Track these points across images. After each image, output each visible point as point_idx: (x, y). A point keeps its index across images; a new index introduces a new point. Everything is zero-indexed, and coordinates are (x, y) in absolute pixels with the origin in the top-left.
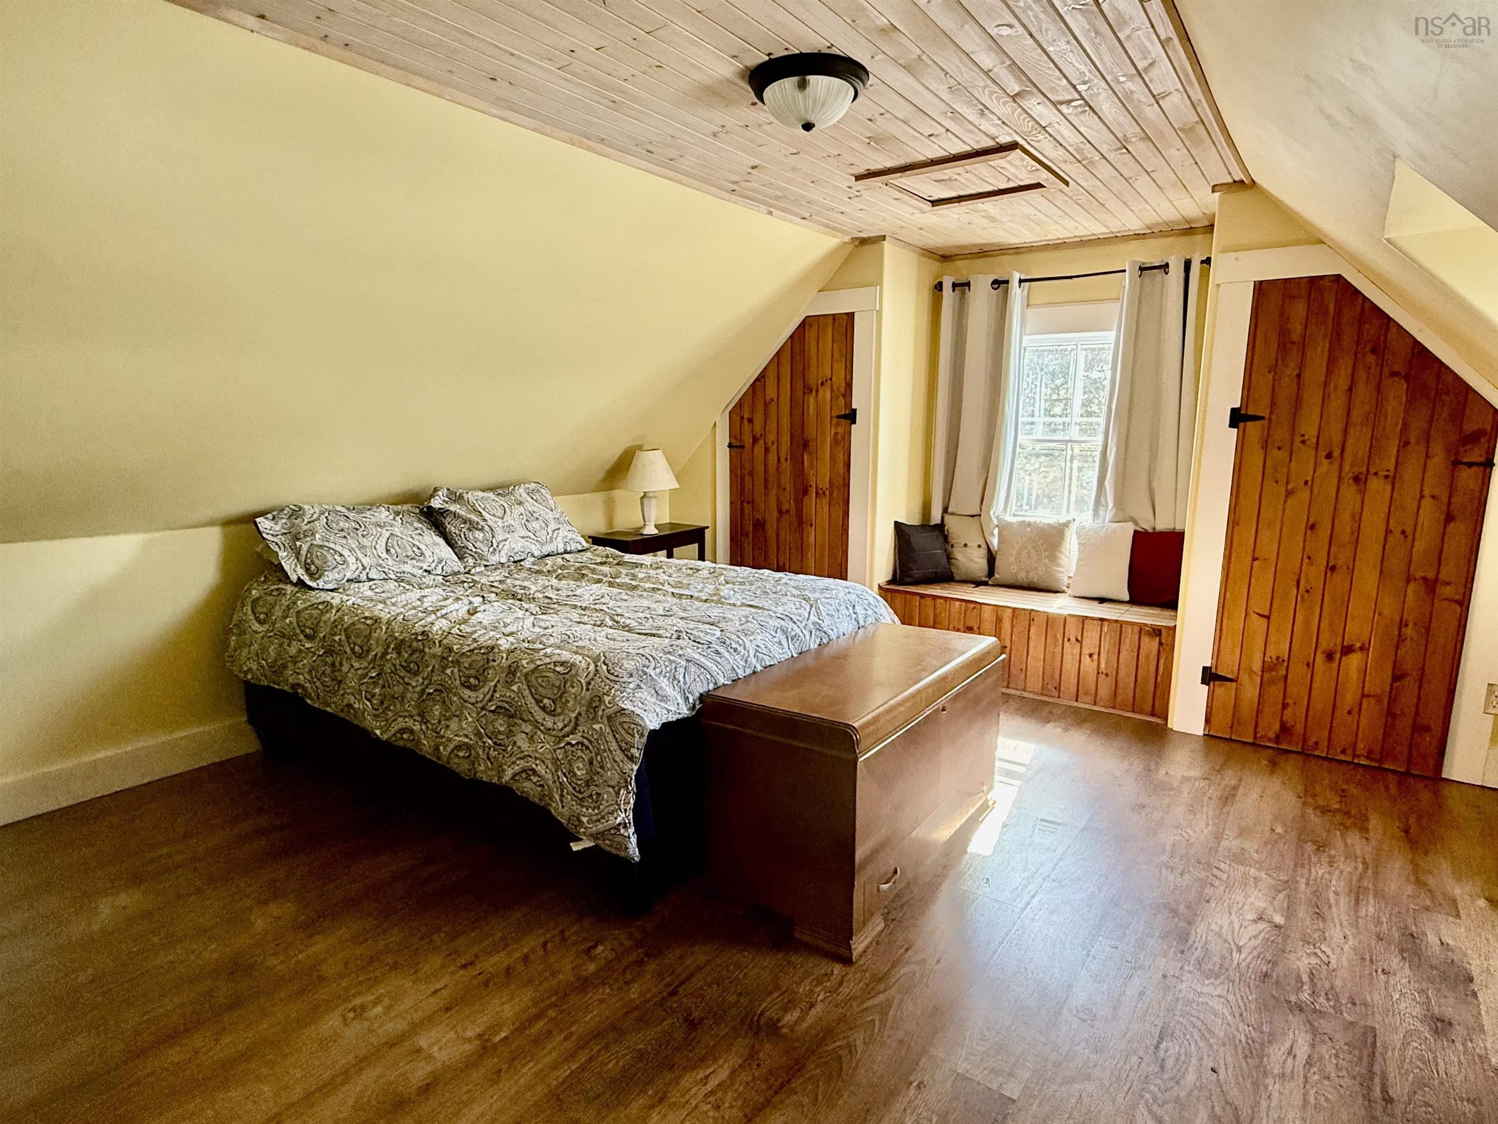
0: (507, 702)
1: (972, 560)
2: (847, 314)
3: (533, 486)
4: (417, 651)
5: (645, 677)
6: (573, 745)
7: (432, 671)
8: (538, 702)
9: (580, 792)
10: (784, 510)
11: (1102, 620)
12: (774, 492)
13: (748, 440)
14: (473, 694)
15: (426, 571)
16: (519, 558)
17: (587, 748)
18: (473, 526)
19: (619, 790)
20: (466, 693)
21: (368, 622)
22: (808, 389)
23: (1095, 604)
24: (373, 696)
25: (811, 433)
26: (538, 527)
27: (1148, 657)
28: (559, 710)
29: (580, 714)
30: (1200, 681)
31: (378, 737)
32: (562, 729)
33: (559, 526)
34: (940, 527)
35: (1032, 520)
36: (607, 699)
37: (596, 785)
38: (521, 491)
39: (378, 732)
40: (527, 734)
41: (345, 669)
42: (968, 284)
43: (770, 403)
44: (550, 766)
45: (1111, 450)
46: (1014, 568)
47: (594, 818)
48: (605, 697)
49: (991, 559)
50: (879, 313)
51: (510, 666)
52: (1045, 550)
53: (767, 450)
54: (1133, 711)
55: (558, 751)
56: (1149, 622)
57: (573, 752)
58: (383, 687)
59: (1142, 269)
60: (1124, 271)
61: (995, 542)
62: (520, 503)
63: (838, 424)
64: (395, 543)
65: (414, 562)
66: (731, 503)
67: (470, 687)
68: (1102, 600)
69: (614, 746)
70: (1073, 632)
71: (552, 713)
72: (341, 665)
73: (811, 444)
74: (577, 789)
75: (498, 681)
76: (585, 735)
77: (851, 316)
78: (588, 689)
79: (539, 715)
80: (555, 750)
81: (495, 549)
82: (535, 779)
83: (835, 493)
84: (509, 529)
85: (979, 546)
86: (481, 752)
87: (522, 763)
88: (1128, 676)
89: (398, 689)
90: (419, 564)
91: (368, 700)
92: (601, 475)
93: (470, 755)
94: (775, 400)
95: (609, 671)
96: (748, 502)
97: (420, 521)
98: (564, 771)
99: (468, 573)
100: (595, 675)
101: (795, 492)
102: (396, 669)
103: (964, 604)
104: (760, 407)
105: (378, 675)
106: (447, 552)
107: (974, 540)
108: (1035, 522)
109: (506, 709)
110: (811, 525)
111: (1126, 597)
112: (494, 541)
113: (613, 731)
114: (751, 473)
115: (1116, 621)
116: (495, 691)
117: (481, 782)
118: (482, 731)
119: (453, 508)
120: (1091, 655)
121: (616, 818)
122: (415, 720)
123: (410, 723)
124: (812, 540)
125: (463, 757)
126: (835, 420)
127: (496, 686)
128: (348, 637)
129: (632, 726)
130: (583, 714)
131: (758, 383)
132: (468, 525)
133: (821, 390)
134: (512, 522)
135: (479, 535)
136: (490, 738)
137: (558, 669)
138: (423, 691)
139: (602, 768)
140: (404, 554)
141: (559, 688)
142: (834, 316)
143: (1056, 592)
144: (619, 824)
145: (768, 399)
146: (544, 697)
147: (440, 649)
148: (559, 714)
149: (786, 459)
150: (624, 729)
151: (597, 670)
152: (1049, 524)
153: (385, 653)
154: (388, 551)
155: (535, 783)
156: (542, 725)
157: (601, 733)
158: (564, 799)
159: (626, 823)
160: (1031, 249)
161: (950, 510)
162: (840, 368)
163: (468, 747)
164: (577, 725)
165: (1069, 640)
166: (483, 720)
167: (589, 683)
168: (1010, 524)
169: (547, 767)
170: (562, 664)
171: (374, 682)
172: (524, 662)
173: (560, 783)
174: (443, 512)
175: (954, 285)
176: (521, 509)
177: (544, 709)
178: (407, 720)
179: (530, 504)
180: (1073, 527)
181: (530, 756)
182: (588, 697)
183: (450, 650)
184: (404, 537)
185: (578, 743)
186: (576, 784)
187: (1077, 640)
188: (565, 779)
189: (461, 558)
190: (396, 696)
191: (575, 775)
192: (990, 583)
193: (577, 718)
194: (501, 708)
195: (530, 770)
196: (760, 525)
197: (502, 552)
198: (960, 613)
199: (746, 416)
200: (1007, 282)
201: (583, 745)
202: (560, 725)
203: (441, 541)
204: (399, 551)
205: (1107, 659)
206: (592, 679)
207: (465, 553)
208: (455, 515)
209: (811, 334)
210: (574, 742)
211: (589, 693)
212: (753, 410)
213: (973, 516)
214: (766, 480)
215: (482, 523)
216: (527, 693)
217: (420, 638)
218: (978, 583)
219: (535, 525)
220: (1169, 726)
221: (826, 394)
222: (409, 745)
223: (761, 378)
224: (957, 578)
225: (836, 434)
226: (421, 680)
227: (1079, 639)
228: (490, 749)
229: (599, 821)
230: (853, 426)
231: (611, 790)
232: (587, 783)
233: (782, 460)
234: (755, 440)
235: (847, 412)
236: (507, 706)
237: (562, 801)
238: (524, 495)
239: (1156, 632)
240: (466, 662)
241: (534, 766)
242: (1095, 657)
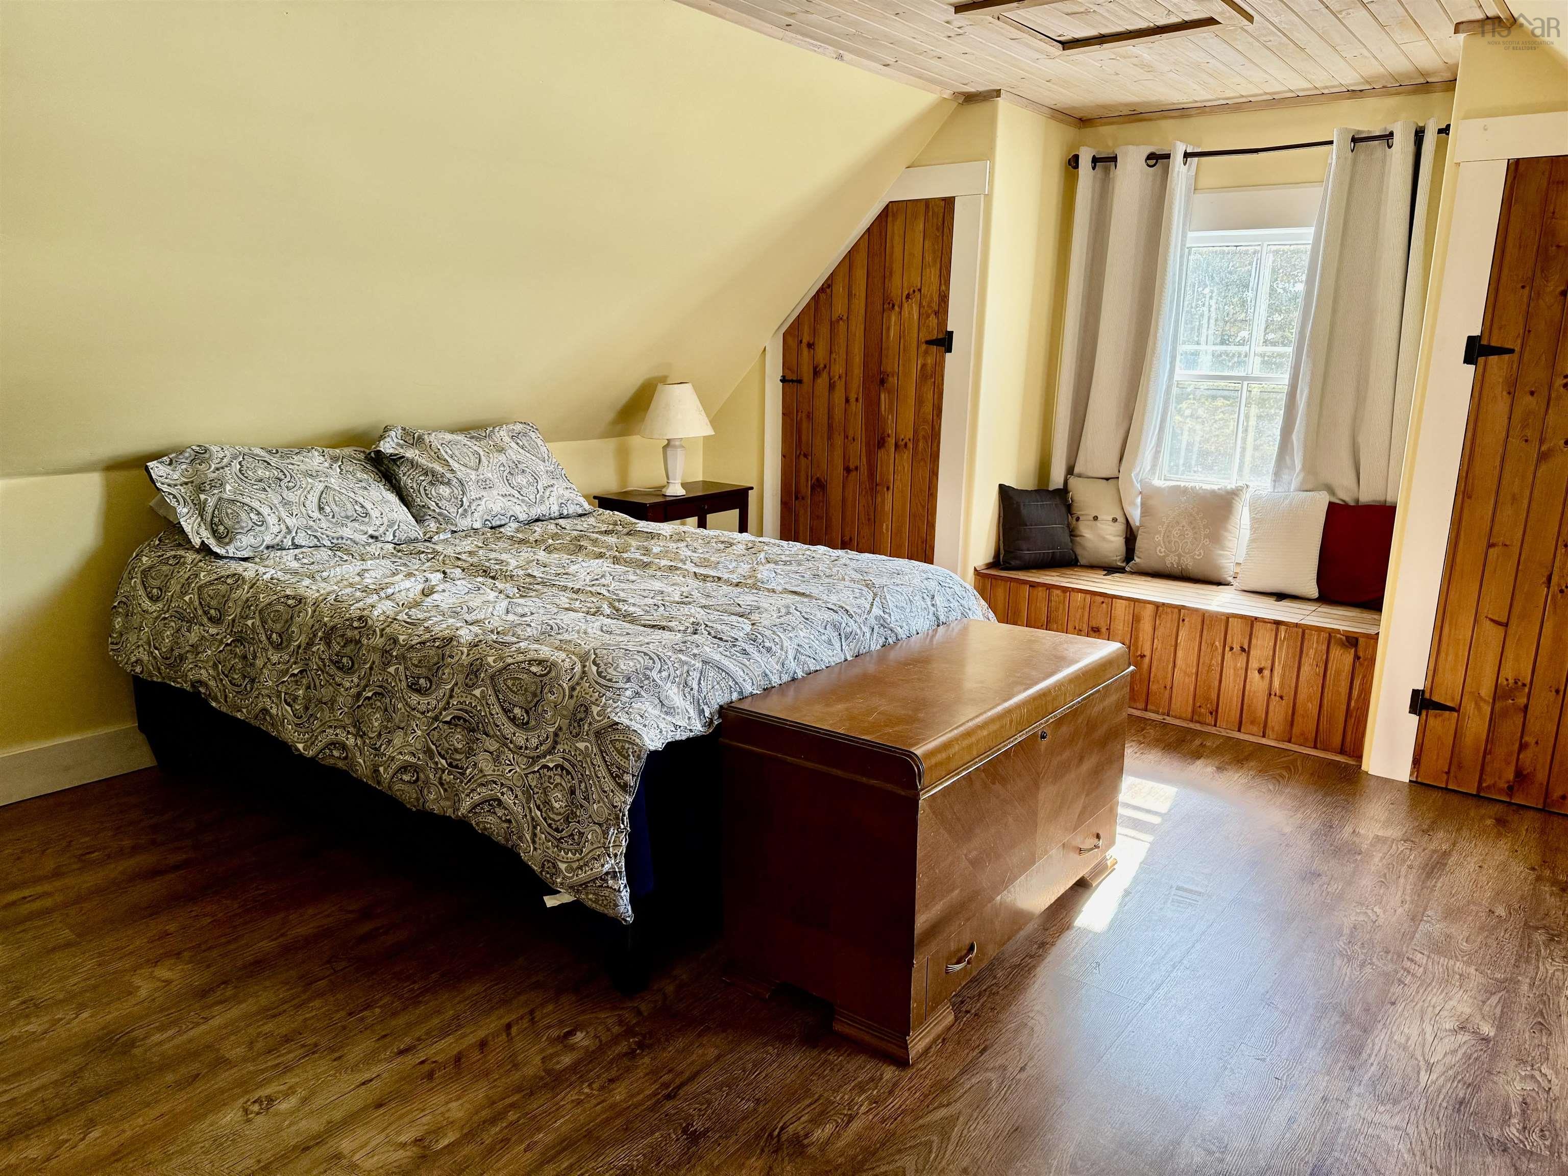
0: (466, 712)
1: (1104, 539)
2: (944, 199)
3: (519, 427)
4: (351, 641)
5: (646, 682)
6: (549, 769)
7: (371, 668)
8: (506, 711)
9: (557, 830)
10: (852, 466)
11: (1278, 623)
12: (839, 441)
13: (806, 372)
14: (424, 700)
15: (372, 537)
16: (498, 523)
17: (568, 773)
18: (436, 479)
19: (608, 829)
20: (414, 698)
21: (290, 602)
22: (889, 304)
23: (1271, 601)
24: (295, 699)
25: (890, 365)
26: (524, 483)
27: (1338, 673)
28: (533, 723)
29: (560, 729)
30: (1408, 710)
31: (301, 755)
32: (537, 748)
33: (553, 482)
34: (1063, 493)
35: (1190, 485)
36: (595, 710)
37: (578, 822)
38: (502, 434)
39: (300, 746)
40: (491, 753)
41: (259, 663)
42: (1114, 159)
43: (838, 321)
44: (519, 794)
45: (1302, 394)
46: (1161, 551)
47: (575, 865)
48: (593, 707)
49: (1130, 537)
50: (989, 197)
51: (472, 664)
52: (1205, 527)
53: (832, 387)
54: (1315, 747)
55: (530, 776)
56: (1341, 628)
57: (550, 777)
58: (308, 687)
59: (1354, 140)
60: (1331, 143)
61: (1136, 516)
62: (501, 450)
63: (926, 352)
64: (331, 499)
65: (356, 524)
66: (784, 456)
67: (418, 691)
68: (1280, 596)
69: (603, 772)
70: (1237, 637)
71: (524, 726)
72: (255, 657)
73: (890, 379)
74: (554, 826)
75: (456, 684)
76: (567, 756)
77: (949, 203)
78: (571, 697)
79: (508, 729)
80: (526, 775)
81: (465, 510)
82: (500, 812)
83: (921, 445)
84: (486, 485)
85: (1115, 520)
86: (431, 776)
87: (484, 792)
88: (1310, 699)
89: (326, 693)
90: (363, 528)
91: (288, 704)
92: (611, 415)
93: (418, 779)
94: (845, 318)
95: (599, 674)
96: (806, 456)
97: (364, 469)
98: (538, 802)
99: (429, 540)
100: (582, 678)
101: (868, 444)
102: (325, 665)
103: (1088, 597)
104: (824, 330)
105: (301, 672)
106: (401, 513)
107: (1107, 512)
108: (1193, 488)
109: (465, 720)
110: (888, 489)
111: (1314, 592)
112: (465, 499)
113: (601, 752)
114: (809, 416)
115: (1297, 625)
116: (451, 697)
117: (430, 815)
118: (433, 747)
119: (410, 453)
120: (1260, 671)
121: (603, 866)
122: (348, 732)
123: (342, 736)
124: (888, 507)
125: (409, 781)
126: (924, 346)
127: (452, 690)
128: (264, 622)
129: (627, 746)
130: (564, 728)
131: (823, 296)
132: (430, 478)
133: (905, 305)
134: (490, 475)
135: (445, 491)
136: (443, 757)
137: (534, 669)
138: (359, 695)
139: (586, 799)
140: (343, 514)
141: (534, 695)
142: (927, 202)
143: (1219, 584)
144: (607, 873)
145: (834, 318)
146: (514, 706)
147: (382, 640)
148: (533, 729)
149: (857, 400)
150: (616, 749)
151: (584, 672)
152: (1213, 492)
153: (310, 644)
154: (321, 509)
155: (500, 818)
156: (511, 742)
157: (586, 754)
158: (537, 839)
159: (615, 872)
160: (1203, 110)
161: (1076, 470)
162: (932, 275)
163: (416, 769)
164: (556, 743)
165: (1232, 649)
166: (435, 733)
167: (573, 689)
168: (1158, 490)
169: (516, 796)
170: (540, 662)
171: (297, 681)
172: (490, 660)
173: (533, 819)
174: (396, 459)
175: (1095, 160)
176: (502, 458)
177: (513, 720)
178: (338, 731)
179: (514, 452)
180: (1246, 496)
181: (495, 783)
182: (571, 708)
183: (395, 641)
184: (343, 491)
185: (556, 766)
186: (553, 820)
187: (1243, 649)
188: (539, 813)
189: (419, 520)
190: (324, 700)
191: (552, 808)
192: (1128, 569)
193: (556, 735)
194: (459, 718)
195: (494, 800)
196: (819, 486)
197: (476, 514)
198: (1084, 608)
199: (805, 341)
200: (1167, 156)
201: (563, 768)
202: (534, 742)
203: (392, 498)
204: (336, 509)
205: (1283, 676)
206: (578, 684)
207: (425, 514)
208: (413, 464)
209: (895, 228)
210: (551, 765)
211: (573, 701)
212: (814, 332)
213: (1107, 479)
214: (830, 427)
215: (449, 475)
216: (492, 699)
217: (356, 624)
218: (1110, 569)
219: (521, 480)
220: (1364, 767)
221: (912, 311)
222: (340, 764)
223: (826, 289)
224: (1082, 561)
225: (924, 366)
226: (356, 680)
227: (1246, 647)
228: (443, 772)
229: (580, 868)
230: (948, 355)
231: (596, 828)
232: (567, 820)
233: (852, 400)
234: (816, 373)
235: (940, 336)
236: (468, 717)
237: (534, 842)
238: (507, 439)
239: (1351, 641)
240: (415, 656)
241: (499, 795)
242: (1267, 673)
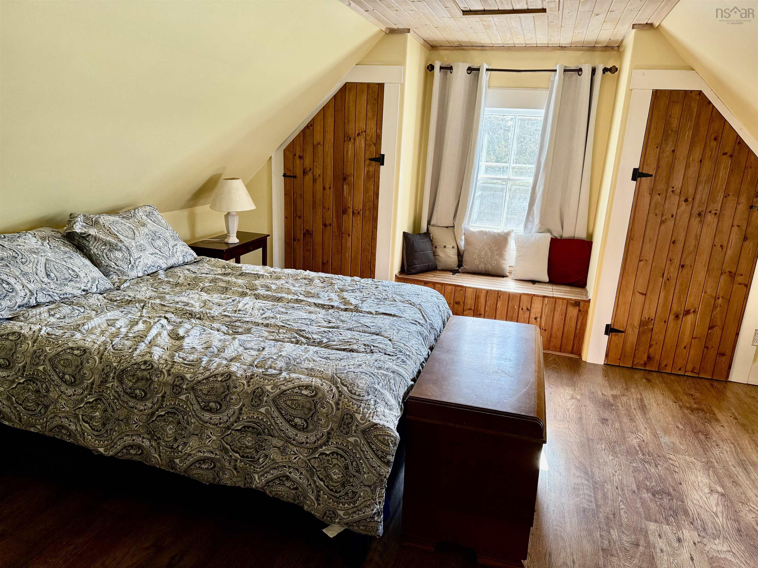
0: (254, 423)
1: (449, 257)
2: (378, 84)
3: (148, 209)
4: (142, 379)
5: (376, 393)
6: (326, 455)
7: (163, 397)
8: (288, 421)
9: (336, 492)
10: (327, 223)
11: (544, 297)
12: (319, 211)
13: (299, 172)
14: (214, 416)
15: (84, 290)
16: (151, 271)
17: (342, 456)
18: (113, 247)
19: (375, 488)
20: (207, 416)
21: (76, 352)
22: (347, 138)
23: (531, 285)
24: (92, 418)
25: (349, 170)
26: (161, 245)
27: (571, 318)
28: (311, 427)
29: (332, 429)
30: (604, 333)
31: (101, 455)
32: (315, 442)
33: (176, 242)
34: (427, 234)
35: (487, 230)
36: (358, 417)
37: (352, 486)
38: (140, 214)
39: (101, 450)
40: (278, 447)
41: (53, 395)
42: (451, 68)
43: (317, 145)
44: (304, 472)
45: (539, 188)
46: (477, 262)
47: (350, 512)
48: (356, 415)
49: (460, 255)
50: (403, 85)
51: (254, 392)
52: (496, 250)
53: (314, 180)
54: (560, 351)
55: (313, 461)
56: (573, 298)
57: (328, 460)
58: (105, 411)
59: (565, 71)
60: (555, 71)
61: (462, 244)
62: (144, 225)
63: (369, 165)
64: (53, 268)
65: (72, 283)
66: (286, 217)
67: (210, 410)
68: (534, 282)
69: (370, 455)
70: (525, 304)
71: (304, 429)
72: (48, 391)
73: (349, 178)
74: (334, 490)
75: (244, 405)
76: (341, 447)
77: (381, 86)
78: (338, 409)
79: (291, 432)
80: (309, 460)
81: (132, 266)
82: (288, 484)
83: (367, 213)
84: (141, 248)
85: (453, 247)
86: (227, 464)
87: (276, 473)
88: (558, 330)
89: (122, 413)
90: (78, 285)
91: (86, 422)
92: (189, 196)
93: (215, 466)
94: (322, 143)
95: (351, 391)
96: (299, 217)
97: (64, 244)
98: (321, 476)
99: (118, 288)
100: (340, 396)
101: (337, 211)
102: (119, 396)
103: (454, 287)
104: (309, 149)
105: (96, 400)
106: (96, 273)
107: (450, 244)
108: (489, 232)
109: (253, 428)
110: (349, 235)
111: (547, 279)
112: (131, 259)
113: (368, 443)
114: (302, 196)
115: (553, 297)
116: (240, 414)
117: (225, 486)
118: (228, 447)
119: (93, 231)
120: (536, 319)
121: (373, 510)
122: (143, 438)
123: (138, 440)
124: (349, 244)
125: (207, 469)
126: (368, 162)
127: (241, 409)
128: (54, 367)
129: (386, 438)
130: (335, 429)
131: (308, 131)
132: (108, 247)
133: (357, 139)
134: (142, 242)
135: (119, 254)
136: (236, 452)
137: (304, 392)
138: (153, 414)
139: (358, 471)
140: (62, 277)
141: (310, 409)
142: (368, 85)
143: (503, 276)
144: (375, 513)
145: (315, 143)
146: (295, 417)
147: (170, 377)
148: (312, 431)
149: (330, 188)
150: (379, 441)
151: (339, 392)
152: (498, 233)
153: (104, 381)
154: (48, 275)
155: (289, 488)
156: (294, 440)
157: (355, 445)
158: (321, 499)
159: (379, 512)
160: (493, 48)
161: (432, 223)
162: (372, 124)
163: (212, 460)
164: (329, 438)
165: (522, 309)
166: (229, 437)
167: (337, 404)
168: (473, 233)
169: (301, 473)
170: (307, 387)
171: (92, 407)
172: (269, 388)
173: (317, 487)
174: (85, 237)
175: (441, 68)
176: (146, 230)
177: (295, 426)
178: (134, 438)
179: (151, 226)
180: (513, 235)
181: (285, 467)
182: (339, 416)
183: (183, 378)
184: (57, 261)
185: (333, 453)
186: (333, 486)
187: (528, 309)
188: (322, 483)
189: (107, 274)
190: (120, 418)
191: (332, 479)
192: (460, 271)
193: (329, 433)
194: (249, 427)
195: (283, 477)
196: (308, 233)
197: (139, 268)
198: (452, 293)
199: (298, 154)
200: (478, 70)
201: (338, 454)
202: (313, 439)
203: (87, 262)
204: (58, 274)
205: (546, 320)
206: (339, 400)
207: (110, 271)
208: (96, 238)
209: (350, 97)
210: (328, 452)
211: (340, 412)
212: (303, 150)
213: (447, 227)
214: (314, 202)
215: (120, 244)
216: (276, 414)
217: (143, 367)
218: (454, 272)
219: (159, 243)
220: (584, 359)
221: (361, 142)
222: (136, 458)
223: (310, 126)
224: (439, 268)
225: (368, 172)
226: (150, 405)
227: (529, 308)
228: (236, 461)
229: (355, 512)
230: (382, 167)
231: (368, 489)
232: (343, 485)
233: (327, 188)
234: (305, 173)
235: (377, 156)
236: (256, 426)
237: (318, 500)
238: (144, 217)
239: (577, 303)
240: (205, 388)
241: (288, 473)
242: (539, 319)
